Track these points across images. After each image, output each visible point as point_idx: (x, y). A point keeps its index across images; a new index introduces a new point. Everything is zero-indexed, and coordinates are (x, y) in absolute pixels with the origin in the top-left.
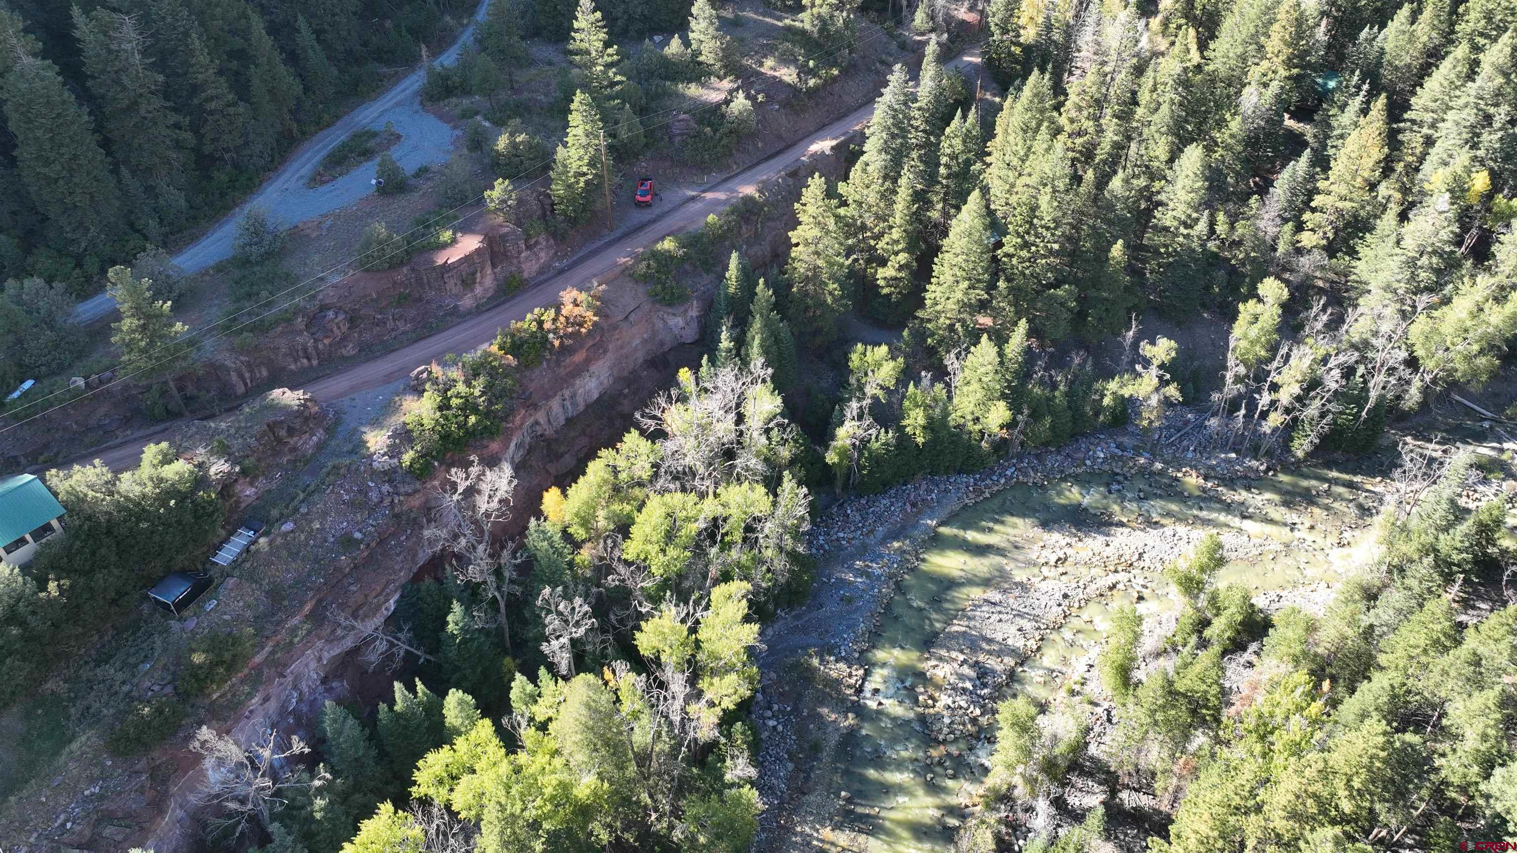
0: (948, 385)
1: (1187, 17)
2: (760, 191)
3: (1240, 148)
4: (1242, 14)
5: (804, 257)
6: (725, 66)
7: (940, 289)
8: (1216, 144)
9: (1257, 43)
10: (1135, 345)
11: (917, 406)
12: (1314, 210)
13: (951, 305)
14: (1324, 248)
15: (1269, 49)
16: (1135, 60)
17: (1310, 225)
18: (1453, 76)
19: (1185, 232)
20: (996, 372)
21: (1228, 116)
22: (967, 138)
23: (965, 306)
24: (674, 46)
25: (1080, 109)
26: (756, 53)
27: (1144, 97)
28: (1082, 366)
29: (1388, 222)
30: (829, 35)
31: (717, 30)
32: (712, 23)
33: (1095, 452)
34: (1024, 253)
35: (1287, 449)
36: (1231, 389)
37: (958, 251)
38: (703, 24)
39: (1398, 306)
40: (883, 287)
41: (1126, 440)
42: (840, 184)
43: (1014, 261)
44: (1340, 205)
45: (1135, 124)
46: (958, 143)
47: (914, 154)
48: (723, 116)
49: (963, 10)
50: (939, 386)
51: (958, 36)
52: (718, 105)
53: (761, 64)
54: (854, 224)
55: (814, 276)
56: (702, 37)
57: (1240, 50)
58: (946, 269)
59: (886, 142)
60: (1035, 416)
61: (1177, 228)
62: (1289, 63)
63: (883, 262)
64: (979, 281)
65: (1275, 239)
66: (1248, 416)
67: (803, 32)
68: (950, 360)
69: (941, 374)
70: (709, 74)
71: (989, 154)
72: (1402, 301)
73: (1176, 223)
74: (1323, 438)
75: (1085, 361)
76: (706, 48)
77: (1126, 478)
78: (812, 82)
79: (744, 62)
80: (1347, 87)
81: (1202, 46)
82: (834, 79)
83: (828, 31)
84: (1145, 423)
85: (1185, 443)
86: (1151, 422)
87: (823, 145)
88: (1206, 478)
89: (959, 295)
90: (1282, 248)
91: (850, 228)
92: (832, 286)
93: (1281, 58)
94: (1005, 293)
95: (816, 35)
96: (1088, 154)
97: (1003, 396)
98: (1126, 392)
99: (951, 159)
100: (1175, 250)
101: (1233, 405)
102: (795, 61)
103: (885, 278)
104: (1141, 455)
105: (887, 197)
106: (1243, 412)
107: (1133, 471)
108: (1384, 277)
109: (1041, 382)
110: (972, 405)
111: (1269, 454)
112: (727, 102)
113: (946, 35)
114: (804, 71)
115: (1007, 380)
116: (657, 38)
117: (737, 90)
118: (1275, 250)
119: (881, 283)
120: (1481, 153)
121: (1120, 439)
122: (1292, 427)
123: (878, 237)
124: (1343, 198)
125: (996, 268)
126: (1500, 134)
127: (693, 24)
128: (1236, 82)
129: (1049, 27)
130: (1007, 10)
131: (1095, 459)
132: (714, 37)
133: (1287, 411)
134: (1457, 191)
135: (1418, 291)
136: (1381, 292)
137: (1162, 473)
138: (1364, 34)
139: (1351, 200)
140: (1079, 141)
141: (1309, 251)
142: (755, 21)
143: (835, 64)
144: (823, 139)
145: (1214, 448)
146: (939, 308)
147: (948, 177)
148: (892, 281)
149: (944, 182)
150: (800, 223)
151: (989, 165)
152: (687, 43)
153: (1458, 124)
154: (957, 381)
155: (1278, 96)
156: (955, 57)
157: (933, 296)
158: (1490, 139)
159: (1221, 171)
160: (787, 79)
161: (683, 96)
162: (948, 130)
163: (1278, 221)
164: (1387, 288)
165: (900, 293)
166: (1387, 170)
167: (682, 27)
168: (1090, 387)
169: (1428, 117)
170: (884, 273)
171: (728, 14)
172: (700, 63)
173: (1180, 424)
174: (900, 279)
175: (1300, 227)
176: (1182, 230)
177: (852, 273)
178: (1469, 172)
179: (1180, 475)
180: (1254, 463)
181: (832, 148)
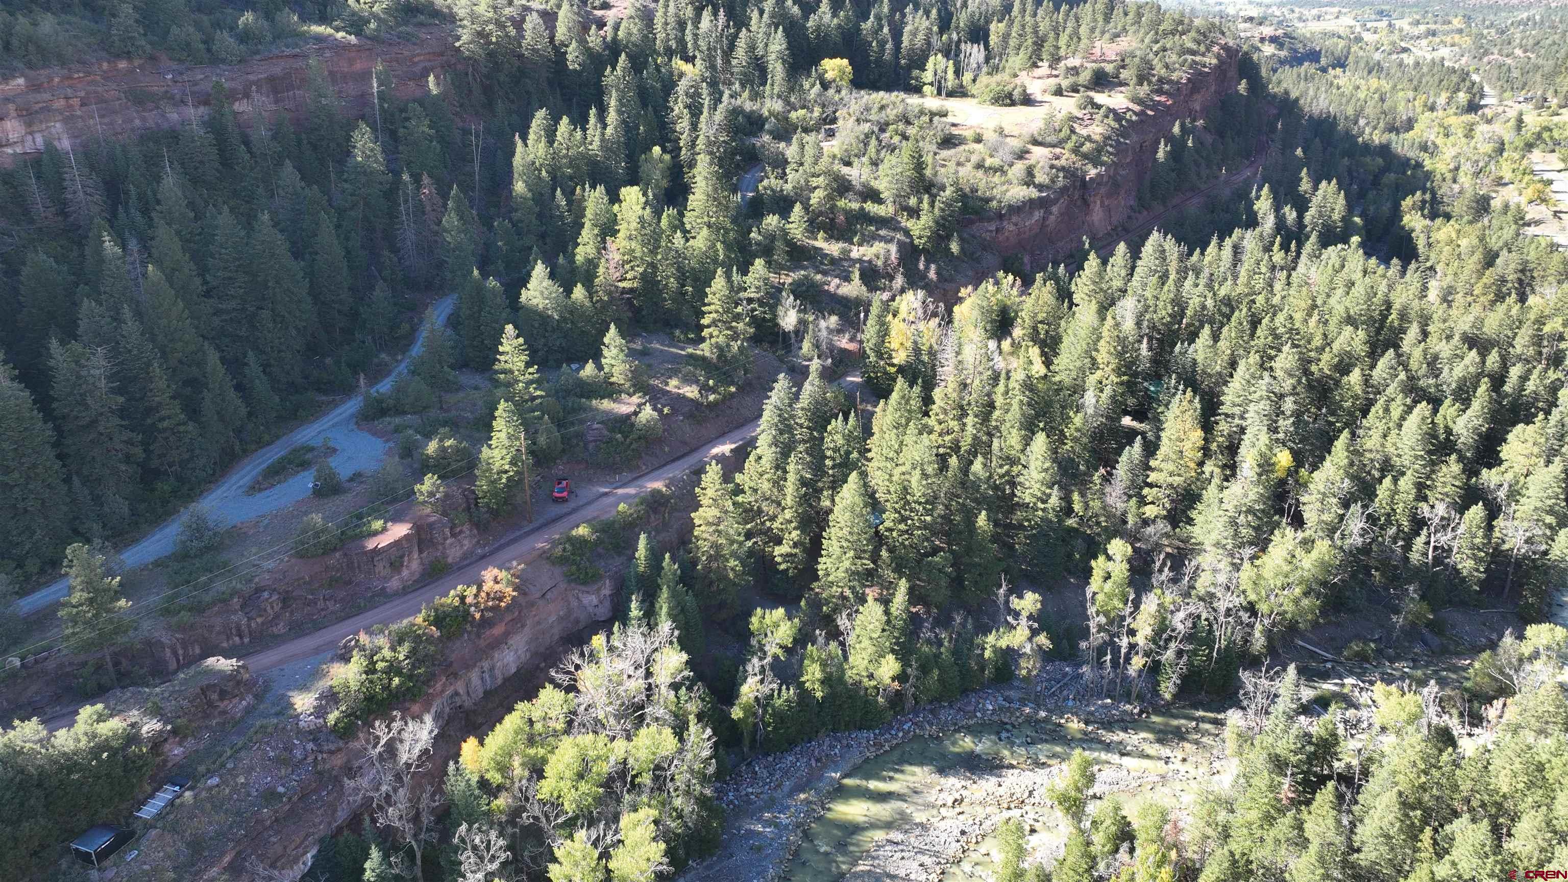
0: (842, 644)
1: (1032, 340)
2: (666, 486)
3: (1085, 440)
4: (1075, 336)
5: (705, 535)
6: (634, 385)
7: (828, 561)
8: (1066, 438)
9: (1091, 357)
10: (1007, 602)
11: (813, 661)
12: (1151, 486)
13: (841, 574)
14: (1165, 517)
15: (1100, 360)
16: (990, 373)
17: (1150, 499)
18: (1247, 377)
19: (1042, 506)
20: (884, 630)
21: (1071, 414)
22: (849, 438)
23: (853, 574)
24: (589, 369)
25: (945, 412)
26: (662, 375)
27: (999, 400)
28: (963, 625)
29: (1211, 493)
30: (726, 361)
31: (626, 356)
32: (622, 351)
33: (984, 705)
34: (902, 527)
35: (1156, 693)
36: (1097, 638)
37: (842, 524)
38: (614, 351)
39: (1229, 559)
40: (780, 564)
41: (1012, 694)
42: (737, 475)
43: (895, 534)
44: (1170, 480)
45: (994, 423)
46: (840, 440)
47: (801, 448)
48: (633, 425)
49: (844, 341)
50: (833, 646)
51: (841, 361)
52: (628, 416)
53: (667, 384)
54: (752, 510)
55: (717, 555)
56: (613, 362)
57: (1078, 364)
58: (834, 542)
59: (775, 437)
60: (924, 669)
61: (1035, 504)
62: (1118, 372)
63: (779, 542)
64: (865, 551)
65: (1125, 513)
66: (1115, 663)
67: (704, 359)
68: (842, 621)
69: (835, 634)
70: (620, 392)
71: (870, 450)
72: (1232, 556)
73: (1034, 500)
74: (1183, 678)
75: (966, 620)
76: (616, 371)
77: (1014, 726)
78: (712, 398)
79: (651, 382)
80: (1168, 389)
81: (1048, 363)
82: (732, 395)
83: (725, 357)
84: (1024, 672)
85: (1065, 693)
86: (1029, 671)
87: (725, 448)
88: (1087, 723)
89: (847, 564)
90: (1131, 520)
91: (749, 513)
92: (732, 563)
93: (1111, 367)
94: (888, 561)
95: (715, 361)
96: (955, 448)
97: (893, 651)
98: (1003, 643)
99: (835, 452)
100: (1036, 523)
101: (1101, 651)
102: (697, 382)
103: (781, 555)
104: (1026, 705)
105: (778, 484)
106: (1109, 657)
107: (1020, 720)
108: (1214, 536)
109: (928, 642)
110: (866, 662)
111: (1140, 698)
112: (636, 413)
113: (830, 360)
114: (704, 388)
115: (895, 637)
116: (574, 366)
117: (645, 404)
118: (1125, 522)
119: (778, 559)
120: (1281, 436)
121: (1007, 693)
122: (1154, 669)
123: (773, 519)
124: (1171, 474)
125: (878, 539)
126: (1292, 420)
127: (605, 352)
128: (1078, 389)
129: (917, 351)
130: (879, 337)
131: (984, 711)
132: (623, 362)
133: (1147, 654)
134: (1266, 465)
135: (1242, 545)
136: (1214, 549)
137: (1046, 720)
138: (1178, 348)
139: (1179, 475)
140: (947, 438)
141: (1154, 521)
142: (662, 351)
143: (732, 383)
144: (724, 443)
145: (1092, 696)
146: (830, 579)
147: (833, 467)
148: (787, 556)
149: (830, 472)
150: (701, 506)
151: (870, 460)
152: (600, 368)
153: (1258, 413)
154: (851, 640)
155: (1113, 397)
156: (839, 378)
157: (824, 567)
158: (1286, 424)
159: (1073, 460)
160: (690, 395)
161: (597, 409)
162: (829, 428)
163: (1125, 498)
164: (1217, 545)
165: (795, 568)
166: (1206, 452)
167: (597, 356)
168: (972, 643)
169: (1237, 410)
170: (779, 550)
171: (638, 345)
172: (612, 384)
173: (1059, 676)
174: (795, 555)
175: (1142, 502)
176: (1040, 505)
177: (751, 552)
178: (1271, 449)
179: (1063, 721)
180: (1128, 707)
181: (732, 451)
